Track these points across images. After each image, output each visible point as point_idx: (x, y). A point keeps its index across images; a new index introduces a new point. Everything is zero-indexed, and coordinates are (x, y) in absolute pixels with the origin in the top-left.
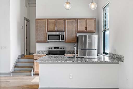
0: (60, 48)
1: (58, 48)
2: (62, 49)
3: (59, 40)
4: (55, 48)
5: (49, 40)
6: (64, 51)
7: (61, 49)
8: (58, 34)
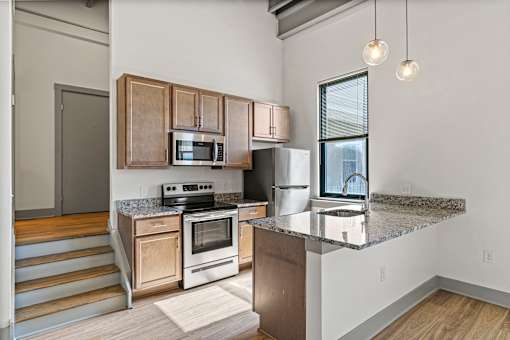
0: (201, 188)
1: (193, 187)
2: (208, 191)
3: (212, 159)
4: (186, 187)
5: (177, 159)
6: (212, 196)
7: (203, 191)
8: (203, 140)
